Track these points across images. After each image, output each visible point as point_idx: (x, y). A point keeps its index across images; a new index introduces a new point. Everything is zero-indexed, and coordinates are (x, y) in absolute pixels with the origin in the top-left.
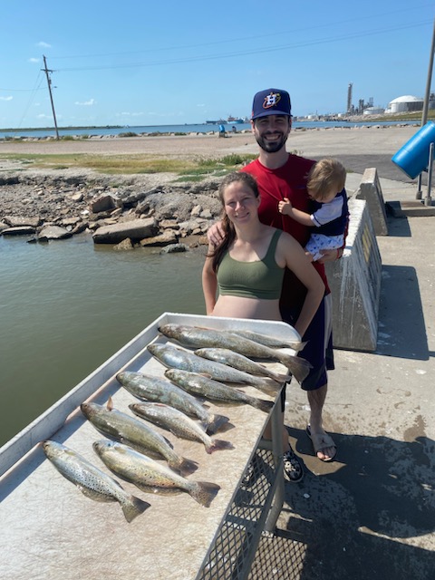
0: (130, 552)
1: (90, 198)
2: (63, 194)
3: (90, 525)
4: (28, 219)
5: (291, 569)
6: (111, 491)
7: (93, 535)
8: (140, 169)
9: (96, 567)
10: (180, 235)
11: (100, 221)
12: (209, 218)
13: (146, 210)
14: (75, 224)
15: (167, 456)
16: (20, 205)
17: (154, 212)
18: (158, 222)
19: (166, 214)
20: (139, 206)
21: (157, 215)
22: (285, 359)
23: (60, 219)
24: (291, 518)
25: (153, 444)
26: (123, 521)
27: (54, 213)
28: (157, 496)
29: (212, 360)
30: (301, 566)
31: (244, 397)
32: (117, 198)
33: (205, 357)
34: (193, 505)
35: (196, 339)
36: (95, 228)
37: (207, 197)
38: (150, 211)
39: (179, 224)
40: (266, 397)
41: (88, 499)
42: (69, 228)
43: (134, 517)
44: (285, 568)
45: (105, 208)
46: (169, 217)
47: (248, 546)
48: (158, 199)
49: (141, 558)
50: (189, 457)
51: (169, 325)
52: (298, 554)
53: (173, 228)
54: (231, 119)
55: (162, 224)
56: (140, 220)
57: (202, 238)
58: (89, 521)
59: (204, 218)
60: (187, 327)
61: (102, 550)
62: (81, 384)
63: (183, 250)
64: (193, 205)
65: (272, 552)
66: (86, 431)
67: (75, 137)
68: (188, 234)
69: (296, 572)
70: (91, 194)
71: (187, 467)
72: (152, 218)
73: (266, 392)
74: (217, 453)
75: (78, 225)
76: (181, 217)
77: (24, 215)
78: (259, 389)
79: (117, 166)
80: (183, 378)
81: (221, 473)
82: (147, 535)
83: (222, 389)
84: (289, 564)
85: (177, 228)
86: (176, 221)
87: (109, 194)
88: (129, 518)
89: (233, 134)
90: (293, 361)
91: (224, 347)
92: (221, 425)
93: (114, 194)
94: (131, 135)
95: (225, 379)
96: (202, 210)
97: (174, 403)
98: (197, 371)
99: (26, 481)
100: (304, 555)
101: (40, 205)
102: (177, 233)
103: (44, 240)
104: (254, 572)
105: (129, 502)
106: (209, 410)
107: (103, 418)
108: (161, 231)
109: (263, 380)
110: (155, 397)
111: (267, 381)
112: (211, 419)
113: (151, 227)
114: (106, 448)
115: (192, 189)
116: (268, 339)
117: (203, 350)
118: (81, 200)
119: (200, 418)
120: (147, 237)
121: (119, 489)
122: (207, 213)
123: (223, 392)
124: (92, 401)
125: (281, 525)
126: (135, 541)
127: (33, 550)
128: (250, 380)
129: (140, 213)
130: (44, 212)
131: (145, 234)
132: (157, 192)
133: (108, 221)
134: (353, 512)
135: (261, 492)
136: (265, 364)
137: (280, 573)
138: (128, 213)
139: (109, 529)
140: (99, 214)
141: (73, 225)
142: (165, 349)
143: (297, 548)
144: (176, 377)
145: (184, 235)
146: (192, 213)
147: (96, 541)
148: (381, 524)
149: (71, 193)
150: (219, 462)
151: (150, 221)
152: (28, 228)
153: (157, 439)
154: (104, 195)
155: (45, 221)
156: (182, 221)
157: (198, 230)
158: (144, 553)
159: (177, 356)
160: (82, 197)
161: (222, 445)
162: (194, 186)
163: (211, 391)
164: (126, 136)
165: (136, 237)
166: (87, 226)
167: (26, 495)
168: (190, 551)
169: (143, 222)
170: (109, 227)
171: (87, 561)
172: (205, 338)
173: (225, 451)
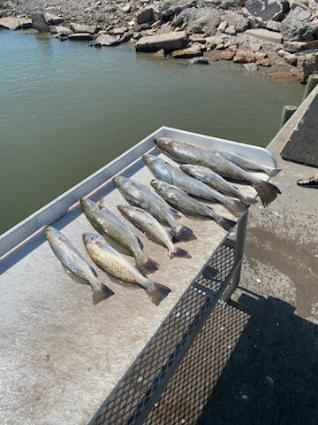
0: (90, 329)
1: (137, 9)
2: (116, 5)
3: (67, 300)
4: (88, 27)
5: (234, 330)
6: (87, 277)
7: (67, 309)
9: (63, 335)
10: (205, 49)
11: (143, 32)
12: (232, 35)
13: (180, 24)
14: (123, 34)
15: (136, 255)
16: (83, 13)
17: (186, 26)
18: (188, 35)
19: (196, 28)
20: (175, 20)
21: (189, 28)
22: (258, 184)
23: (112, 28)
24: (243, 294)
25: (127, 243)
26: (90, 303)
27: (108, 23)
28: (121, 287)
29: (192, 176)
30: (242, 329)
31: (211, 214)
32: (158, 11)
33: (187, 172)
34: (146, 301)
35: (183, 155)
36: (137, 38)
37: (234, 13)
38: (184, 25)
39: (206, 39)
40: (230, 217)
41: (70, 278)
42: (118, 37)
43: (100, 301)
44: (230, 328)
45: (147, 20)
46: (199, 31)
47: (200, 318)
48: (192, 13)
49: (96, 336)
50: (153, 258)
51: (163, 139)
52: (242, 321)
53: (199, 42)
55: (191, 37)
56: (174, 33)
57: (223, 52)
58: (66, 297)
59: (228, 33)
60: (178, 143)
61: (70, 322)
62: (82, 183)
63: (205, 63)
64: (220, 21)
65: (223, 315)
66: (81, 221)
68: (212, 48)
69: (238, 332)
70: (138, 6)
71: (150, 267)
72: (184, 31)
73: (231, 211)
74: (177, 259)
75: (125, 34)
76: (208, 32)
77: (85, 23)
78: (226, 208)
80: (164, 189)
81: (175, 278)
82: (106, 318)
83: (193, 204)
84: (234, 326)
85: (204, 42)
86: (203, 35)
87: (151, 6)
88: (96, 301)
90: (263, 185)
91: (205, 165)
92: (186, 235)
93: (155, 7)
95: (198, 194)
96: (227, 26)
97: (152, 210)
98: (177, 185)
99: (30, 255)
100: (246, 322)
101: (98, 15)
102: (203, 46)
103: (99, 46)
104: (207, 325)
105: (98, 288)
106: (180, 220)
107: (94, 214)
108: (190, 44)
109: (231, 200)
110: (138, 202)
111: (236, 201)
112: (178, 229)
113: (182, 39)
114: (90, 240)
115: (222, 5)
116: (247, 163)
117: (188, 165)
118: (129, 11)
119: (170, 226)
120: (177, 49)
121: (93, 276)
122: (231, 29)
123: (194, 207)
124: (89, 198)
125: (234, 298)
126: (95, 321)
127: (23, 311)
128: (220, 199)
129: (175, 26)
130: (100, 21)
131: (177, 46)
132: (191, 6)
133: (149, 32)
134: (293, 299)
135: (223, 272)
136: (237, 186)
137: (226, 330)
138: (166, 26)
139: (79, 306)
140: (142, 25)
141: (122, 34)
142: (155, 161)
143: (242, 316)
144: (159, 187)
145: (208, 49)
146: (218, 29)
147: (67, 315)
148: (313, 312)
149: (122, 4)
150: (176, 267)
151: (182, 34)
152: (87, 34)
153: (131, 239)
154: (148, 7)
155: (100, 29)
156: (209, 35)
157: (221, 46)
158: (100, 332)
159: (163, 168)
160: (131, 8)
161: (181, 253)
163: (184, 204)
165: (169, 48)
166: (132, 36)
167: (28, 266)
168: (134, 340)
169: (176, 35)
170: (150, 38)
171: (58, 328)
172: (191, 155)
173: (182, 259)
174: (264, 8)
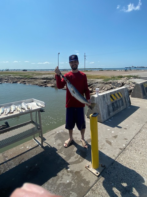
8: (96, 78)
37: (108, 85)
38: (93, 87)
54: (133, 67)
55: (94, 90)
64: (103, 87)
67: (89, 71)
79: (92, 77)
84: (39, 152)
89: (130, 71)
94: (102, 70)
96: (105, 88)
132: (96, 83)
162: (105, 82)
164: (101, 71)
174: (116, 84)
